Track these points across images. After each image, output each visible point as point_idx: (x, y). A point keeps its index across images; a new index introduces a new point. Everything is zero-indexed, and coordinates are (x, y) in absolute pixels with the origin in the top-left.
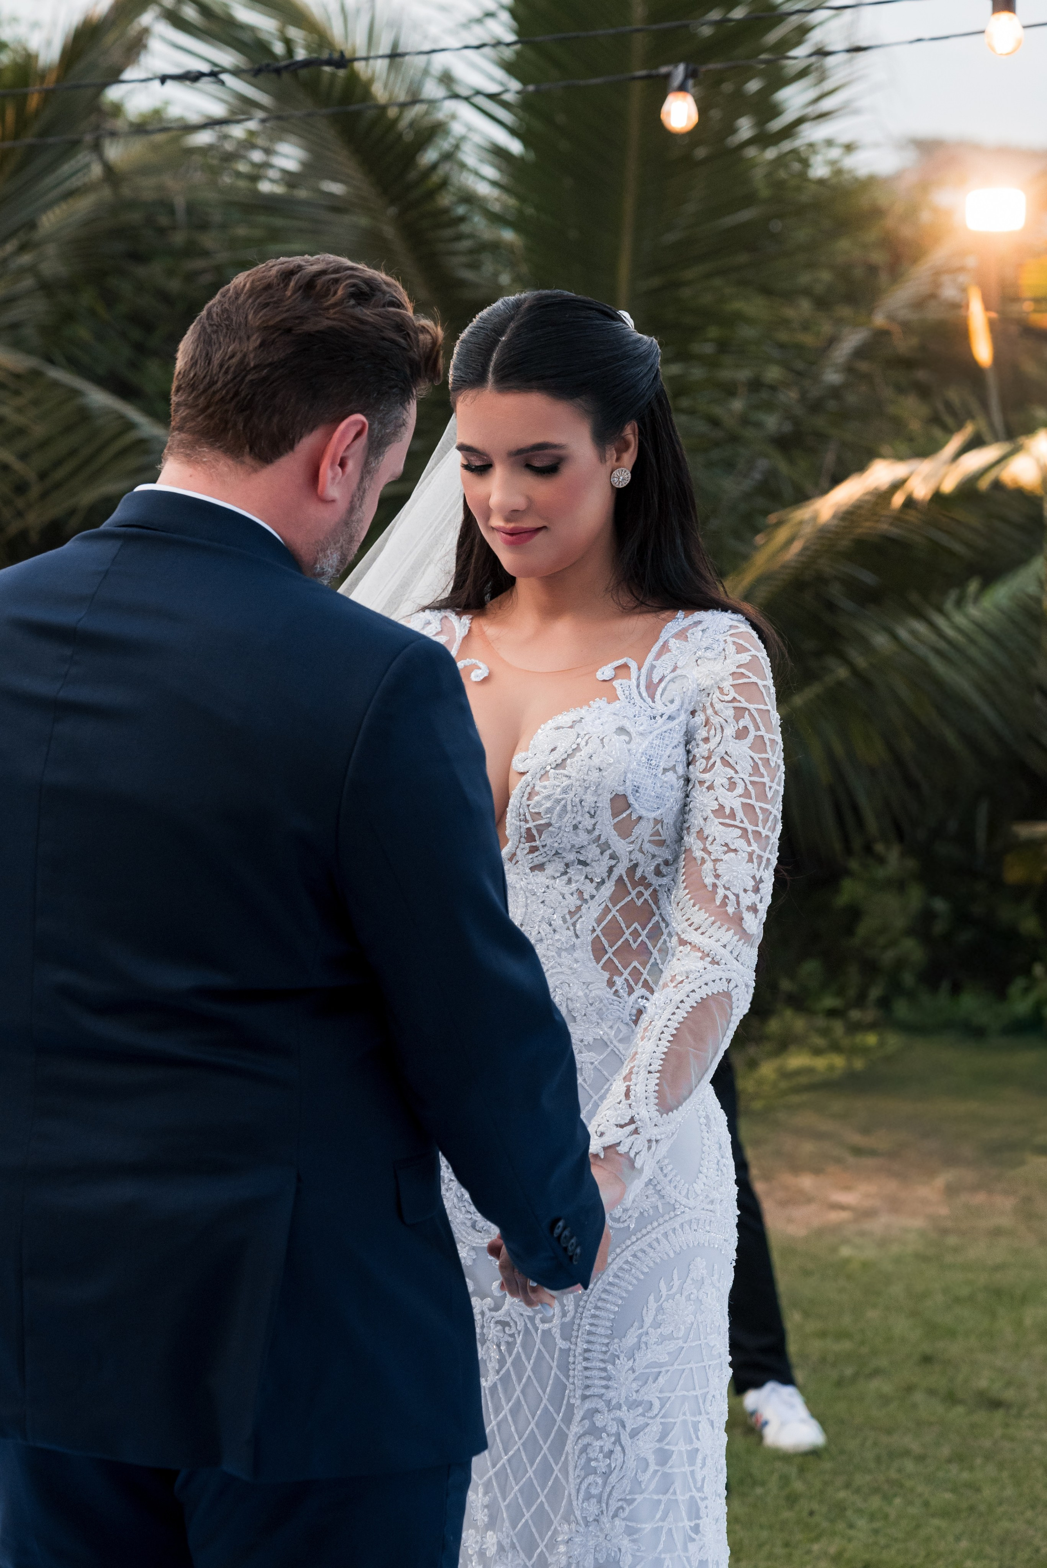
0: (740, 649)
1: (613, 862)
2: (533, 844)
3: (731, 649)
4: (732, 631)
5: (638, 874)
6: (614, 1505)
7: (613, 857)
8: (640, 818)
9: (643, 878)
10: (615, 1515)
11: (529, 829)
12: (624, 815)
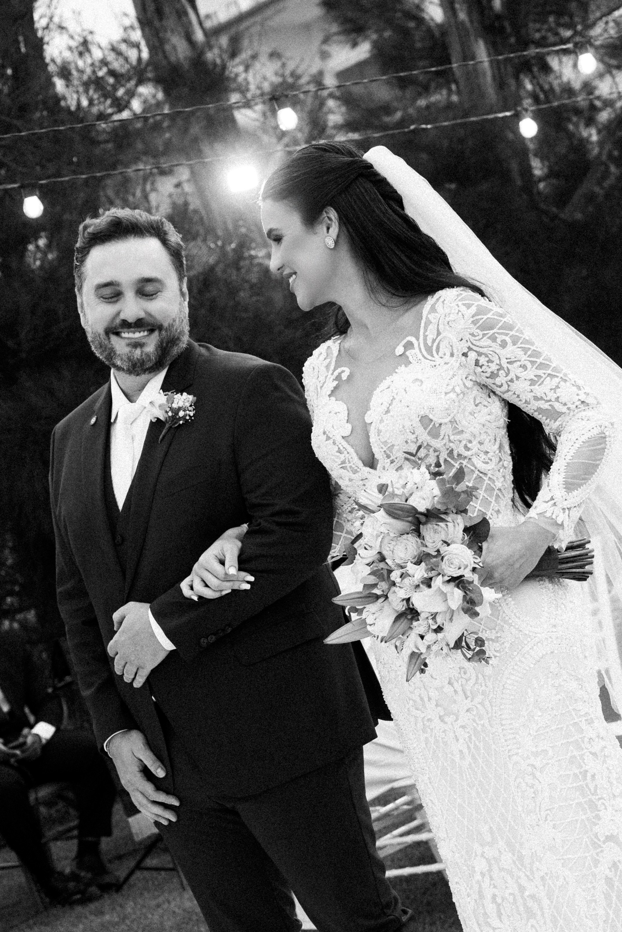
0: (469, 306)
1: (437, 454)
2: (391, 459)
3: (463, 309)
4: (460, 298)
5: (455, 453)
6: (543, 814)
7: (435, 451)
8: (441, 424)
9: (459, 455)
10: (546, 820)
11: (385, 451)
12: (431, 426)
